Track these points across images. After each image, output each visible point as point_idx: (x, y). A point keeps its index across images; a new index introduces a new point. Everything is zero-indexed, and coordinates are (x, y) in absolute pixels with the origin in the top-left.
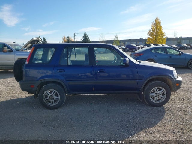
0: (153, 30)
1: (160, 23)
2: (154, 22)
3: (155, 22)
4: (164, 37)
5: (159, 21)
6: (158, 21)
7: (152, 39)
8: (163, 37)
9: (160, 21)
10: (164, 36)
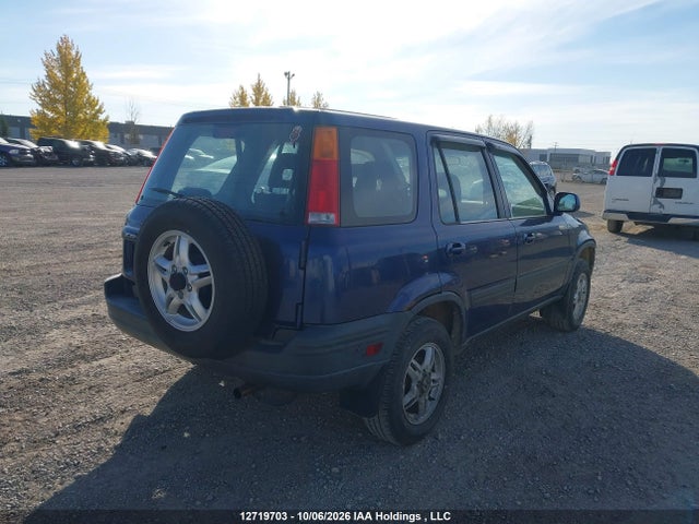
0: (55, 85)
1: (77, 61)
2: (56, 52)
3: (60, 52)
4: (102, 117)
5: (74, 53)
6: (70, 54)
7: (52, 121)
8: (95, 116)
9: (77, 53)
10: (99, 111)
